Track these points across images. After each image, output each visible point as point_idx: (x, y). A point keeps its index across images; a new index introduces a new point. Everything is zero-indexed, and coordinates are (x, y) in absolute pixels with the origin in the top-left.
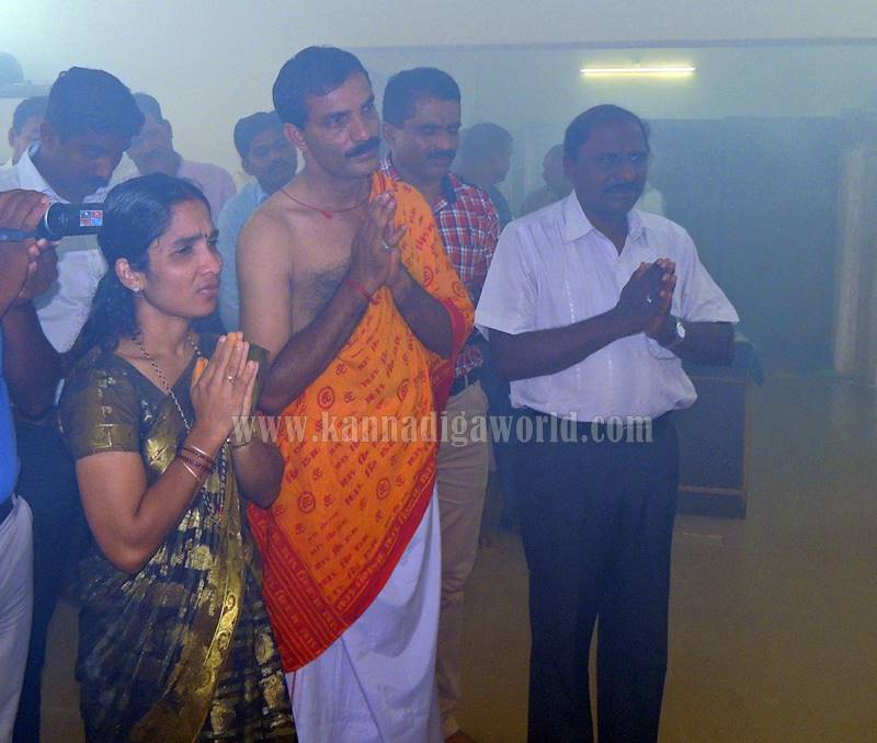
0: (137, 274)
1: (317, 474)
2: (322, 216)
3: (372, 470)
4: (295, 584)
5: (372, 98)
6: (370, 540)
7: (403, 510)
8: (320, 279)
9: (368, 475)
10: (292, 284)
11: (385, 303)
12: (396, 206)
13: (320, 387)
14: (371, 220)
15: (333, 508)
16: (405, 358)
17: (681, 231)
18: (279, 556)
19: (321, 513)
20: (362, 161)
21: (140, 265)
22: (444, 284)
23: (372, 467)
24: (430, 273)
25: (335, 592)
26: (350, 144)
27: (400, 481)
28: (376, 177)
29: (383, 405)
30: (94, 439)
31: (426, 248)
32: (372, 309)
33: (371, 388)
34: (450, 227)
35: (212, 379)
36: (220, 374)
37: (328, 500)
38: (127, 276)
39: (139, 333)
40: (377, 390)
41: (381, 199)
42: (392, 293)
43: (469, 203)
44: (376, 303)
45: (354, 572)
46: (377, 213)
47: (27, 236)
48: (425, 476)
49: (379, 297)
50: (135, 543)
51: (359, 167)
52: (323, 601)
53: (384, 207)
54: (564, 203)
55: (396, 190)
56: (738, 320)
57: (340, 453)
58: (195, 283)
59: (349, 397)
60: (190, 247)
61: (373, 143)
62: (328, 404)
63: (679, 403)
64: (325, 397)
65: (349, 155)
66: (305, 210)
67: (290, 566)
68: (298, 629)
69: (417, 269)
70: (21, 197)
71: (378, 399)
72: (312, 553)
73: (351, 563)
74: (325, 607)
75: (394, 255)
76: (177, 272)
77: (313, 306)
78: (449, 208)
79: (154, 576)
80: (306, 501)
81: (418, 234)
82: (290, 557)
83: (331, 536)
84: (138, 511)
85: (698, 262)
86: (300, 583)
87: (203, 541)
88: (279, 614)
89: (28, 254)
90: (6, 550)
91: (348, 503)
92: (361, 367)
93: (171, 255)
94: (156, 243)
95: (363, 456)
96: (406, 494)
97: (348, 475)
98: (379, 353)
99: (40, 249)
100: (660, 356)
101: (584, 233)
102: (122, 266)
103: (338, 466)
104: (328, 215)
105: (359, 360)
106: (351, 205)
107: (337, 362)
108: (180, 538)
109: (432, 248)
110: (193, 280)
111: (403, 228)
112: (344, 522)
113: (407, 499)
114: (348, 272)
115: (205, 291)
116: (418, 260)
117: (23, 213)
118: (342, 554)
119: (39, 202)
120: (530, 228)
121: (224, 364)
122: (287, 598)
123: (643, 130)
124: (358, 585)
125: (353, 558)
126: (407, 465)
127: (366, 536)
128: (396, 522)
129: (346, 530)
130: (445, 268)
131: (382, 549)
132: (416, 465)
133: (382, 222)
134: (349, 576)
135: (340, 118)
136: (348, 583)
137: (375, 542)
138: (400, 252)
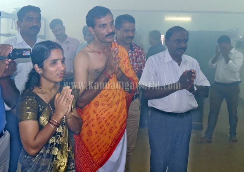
0: (40, 69)
1: (93, 125)
2: (98, 54)
3: (108, 125)
4: (86, 156)
5: (113, 21)
6: (107, 144)
7: (117, 135)
8: (96, 71)
9: (107, 126)
10: (88, 72)
11: (114, 79)
12: (118, 52)
13: (95, 101)
14: (111, 55)
15: (97, 135)
16: (119, 94)
17: (195, 61)
18: (82, 148)
19: (94, 136)
20: (110, 38)
21: (41, 66)
22: (131, 73)
23: (108, 124)
24: (127, 70)
25: (97, 158)
26: (107, 33)
27: (116, 127)
28: (113, 43)
29: (112, 107)
30: (24, 117)
31: (126, 63)
32: (110, 80)
33: (109, 102)
34: (132, 57)
35: (60, 99)
36: (63, 98)
37: (96, 133)
38: (38, 69)
39: (40, 86)
40: (111, 103)
41: (114, 50)
42: (116, 75)
43: (137, 51)
44: (112, 78)
45: (102, 153)
46: (113, 53)
47: (5, 58)
48: (123, 126)
49: (112, 76)
50: (34, 148)
51: (109, 40)
52: (93, 160)
53: (115, 52)
54: (165, 52)
55: (118, 47)
56: (210, 85)
57: (100, 120)
58: (57, 72)
59: (103, 104)
60: (56, 62)
61: (113, 33)
62: (97, 106)
63: (194, 108)
64: (96, 104)
65: (106, 36)
66: (93, 52)
67: (85, 151)
68: (86, 168)
69: (123, 69)
70: (4, 46)
71: (111, 105)
72: (91, 147)
73: (102, 150)
74: (94, 162)
75: (117, 65)
76: (52, 69)
77: (94, 78)
78: (132, 52)
79: (41, 157)
80: (90, 133)
81: (124, 60)
82: (85, 148)
83: (96, 143)
84: (35, 138)
85: (200, 70)
86: (87, 155)
87: (56, 146)
88: (81, 164)
89: (6, 63)
90: (2, 145)
91: (101, 134)
92: (106, 96)
93: (50, 64)
94: (45, 60)
95: (106, 121)
96: (118, 131)
97: (102, 126)
98: (112, 92)
99: (9, 62)
100: (189, 95)
101: (170, 61)
102: (36, 66)
103: (99, 123)
104: (99, 53)
105: (106, 94)
106: (106, 50)
107: (100, 94)
108: (49, 145)
109: (128, 63)
110: (56, 71)
111: (120, 58)
112: (100, 139)
113: (118, 133)
114: (104, 70)
115: (59, 75)
116: (124, 66)
117: (4, 51)
118: (99, 148)
119: (9, 48)
120: (155, 59)
121: (64, 96)
122: (84, 159)
123: (187, 33)
124: (103, 156)
125: (102, 149)
126: (118, 123)
127: (106, 143)
128: (114, 139)
129: (101, 141)
130: (131, 69)
131: (110, 147)
132: (121, 123)
133: (114, 56)
134: (101, 154)
135: (104, 25)
136: (100, 156)
137: (109, 144)
138: (119, 64)
